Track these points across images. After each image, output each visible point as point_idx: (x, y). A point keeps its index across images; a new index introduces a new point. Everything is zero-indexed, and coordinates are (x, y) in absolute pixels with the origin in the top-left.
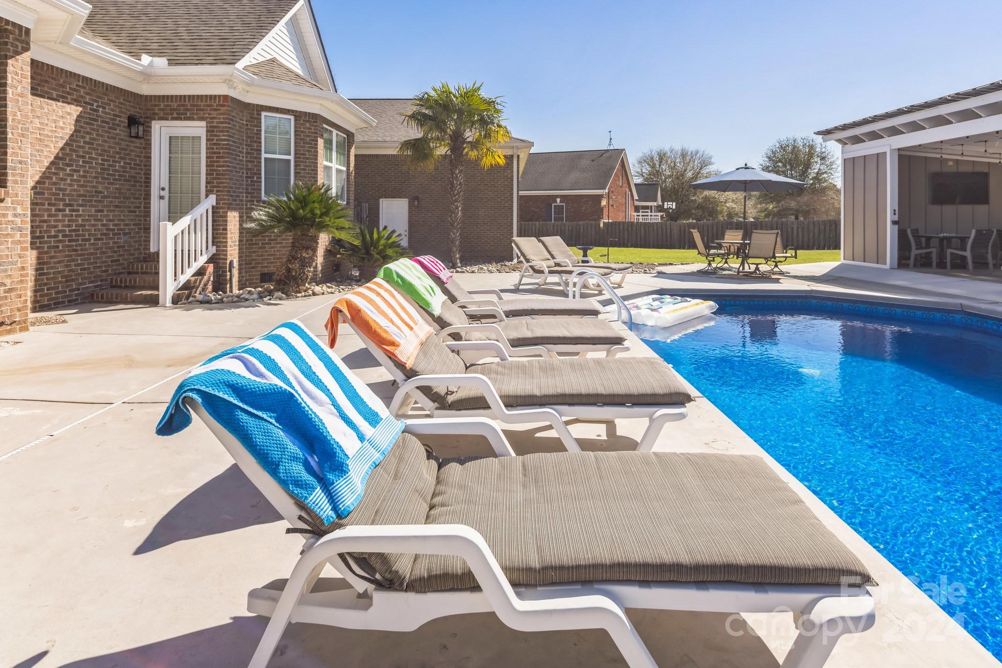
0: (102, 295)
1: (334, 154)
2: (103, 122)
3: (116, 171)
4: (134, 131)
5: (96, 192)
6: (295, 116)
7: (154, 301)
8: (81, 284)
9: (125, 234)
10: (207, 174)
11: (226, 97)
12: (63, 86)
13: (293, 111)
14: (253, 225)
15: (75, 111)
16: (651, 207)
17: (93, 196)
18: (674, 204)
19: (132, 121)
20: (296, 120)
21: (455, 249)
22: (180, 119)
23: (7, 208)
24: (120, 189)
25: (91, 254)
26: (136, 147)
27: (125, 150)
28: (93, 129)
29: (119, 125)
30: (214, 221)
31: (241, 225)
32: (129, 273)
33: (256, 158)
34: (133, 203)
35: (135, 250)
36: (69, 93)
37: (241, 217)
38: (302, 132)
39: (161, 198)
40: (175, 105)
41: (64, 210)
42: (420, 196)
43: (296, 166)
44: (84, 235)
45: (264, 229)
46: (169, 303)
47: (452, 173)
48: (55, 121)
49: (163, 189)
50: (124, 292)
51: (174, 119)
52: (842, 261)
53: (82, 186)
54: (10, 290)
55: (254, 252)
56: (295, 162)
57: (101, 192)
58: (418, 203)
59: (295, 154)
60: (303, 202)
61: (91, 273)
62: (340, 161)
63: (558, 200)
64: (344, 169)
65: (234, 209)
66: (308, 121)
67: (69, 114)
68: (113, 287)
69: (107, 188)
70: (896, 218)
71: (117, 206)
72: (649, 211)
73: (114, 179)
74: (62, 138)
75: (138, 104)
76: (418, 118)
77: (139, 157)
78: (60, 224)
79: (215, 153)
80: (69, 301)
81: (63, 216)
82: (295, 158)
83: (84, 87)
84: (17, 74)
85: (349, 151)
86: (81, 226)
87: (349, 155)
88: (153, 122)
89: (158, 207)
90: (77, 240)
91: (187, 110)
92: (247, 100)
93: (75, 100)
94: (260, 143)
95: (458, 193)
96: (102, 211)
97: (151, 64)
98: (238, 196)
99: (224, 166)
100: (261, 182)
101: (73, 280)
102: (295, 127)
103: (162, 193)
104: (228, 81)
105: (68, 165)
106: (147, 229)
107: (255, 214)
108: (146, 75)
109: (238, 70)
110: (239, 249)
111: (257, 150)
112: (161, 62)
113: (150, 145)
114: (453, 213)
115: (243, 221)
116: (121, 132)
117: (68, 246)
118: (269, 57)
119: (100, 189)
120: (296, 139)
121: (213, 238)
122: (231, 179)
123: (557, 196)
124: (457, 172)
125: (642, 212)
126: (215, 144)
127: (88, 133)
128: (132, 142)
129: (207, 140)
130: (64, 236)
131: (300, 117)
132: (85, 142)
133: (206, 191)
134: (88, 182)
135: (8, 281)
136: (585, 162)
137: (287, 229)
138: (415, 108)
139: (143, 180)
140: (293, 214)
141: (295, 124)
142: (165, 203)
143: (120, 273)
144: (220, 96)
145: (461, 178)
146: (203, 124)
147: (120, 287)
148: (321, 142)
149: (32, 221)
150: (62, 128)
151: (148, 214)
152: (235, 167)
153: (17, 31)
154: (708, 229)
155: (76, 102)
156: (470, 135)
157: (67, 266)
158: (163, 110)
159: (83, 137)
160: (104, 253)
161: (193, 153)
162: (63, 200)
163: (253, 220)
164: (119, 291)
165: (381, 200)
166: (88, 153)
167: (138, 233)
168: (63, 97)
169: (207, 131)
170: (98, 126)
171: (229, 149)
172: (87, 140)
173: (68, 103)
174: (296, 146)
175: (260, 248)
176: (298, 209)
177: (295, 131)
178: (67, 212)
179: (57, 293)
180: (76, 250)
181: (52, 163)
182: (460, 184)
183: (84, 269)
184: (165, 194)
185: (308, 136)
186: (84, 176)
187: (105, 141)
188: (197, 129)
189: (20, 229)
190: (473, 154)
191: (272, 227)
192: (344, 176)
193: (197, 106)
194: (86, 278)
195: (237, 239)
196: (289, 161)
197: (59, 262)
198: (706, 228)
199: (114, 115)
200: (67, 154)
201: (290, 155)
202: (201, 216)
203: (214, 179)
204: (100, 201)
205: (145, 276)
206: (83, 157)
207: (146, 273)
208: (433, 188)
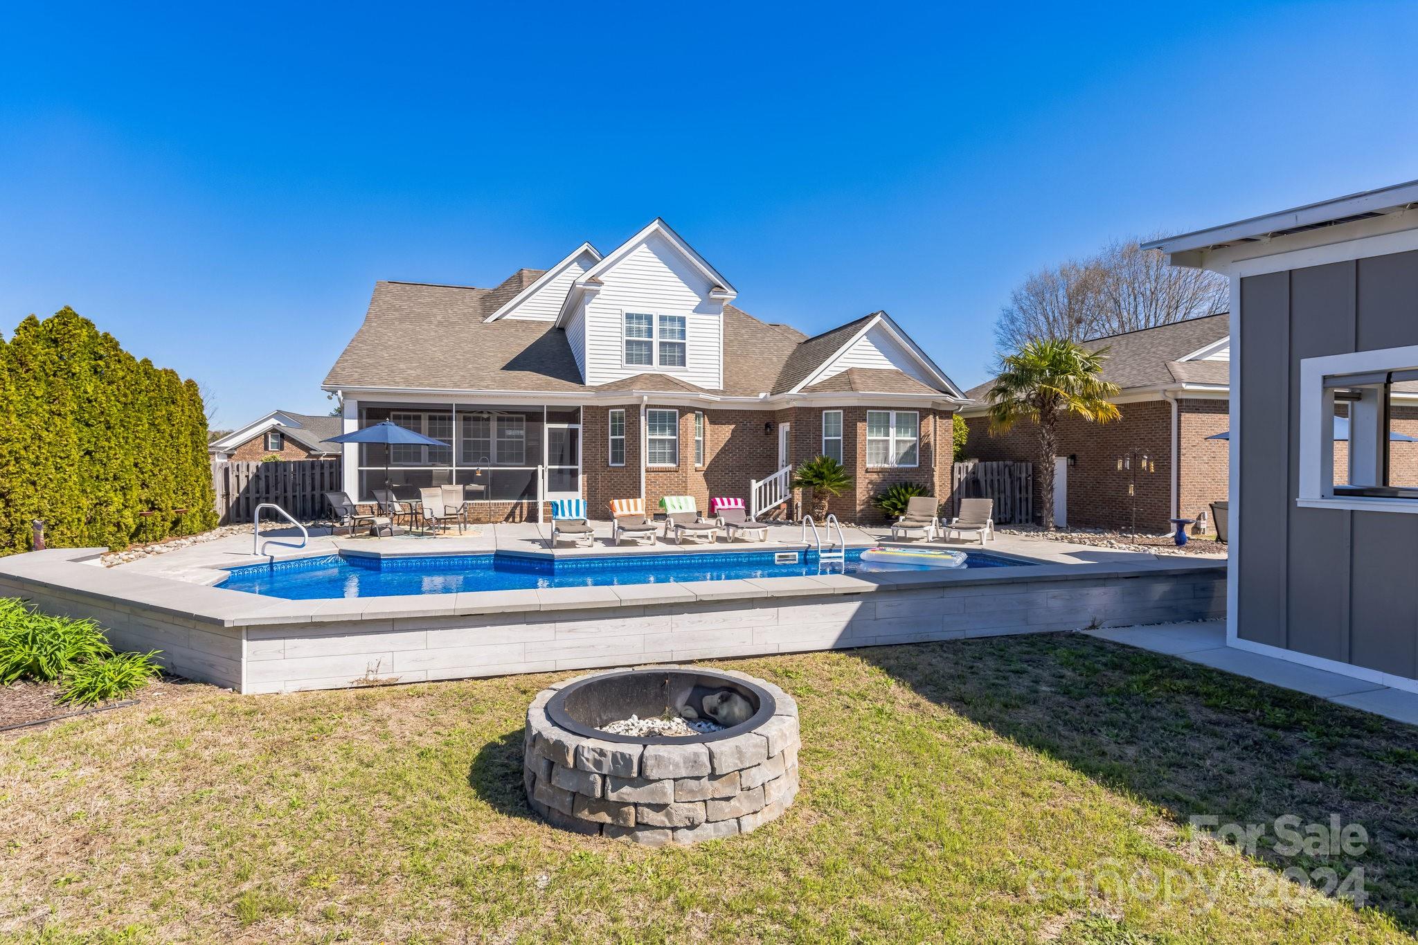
1: (892, 430)
2: (748, 429)
3: (758, 453)
4: (768, 430)
6: (844, 410)
11: (794, 408)
13: (842, 407)
15: (733, 427)
17: (744, 467)
19: (767, 426)
23: (679, 474)
24: (760, 462)
26: (770, 439)
27: (764, 441)
29: (758, 429)
30: (791, 480)
33: (818, 440)
34: (769, 469)
38: (848, 419)
43: (844, 443)
48: (724, 434)
49: (784, 461)
53: (737, 462)
56: (843, 440)
57: (748, 464)
58: (1075, 463)
59: (844, 434)
62: (907, 433)
64: (914, 439)
66: (858, 411)
67: (730, 429)
69: (752, 462)
71: (758, 471)
73: (757, 457)
74: (727, 441)
75: (772, 416)
77: (773, 444)
79: (791, 440)
85: (921, 424)
86: (738, 481)
87: (920, 427)
88: (779, 424)
92: (812, 406)
93: (730, 422)
94: (822, 431)
96: (749, 474)
97: (764, 397)
99: (794, 448)
111: (819, 436)
113: (778, 437)
118: (845, 369)
120: (844, 424)
121: (790, 489)
122: (799, 455)
126: (791, 435)
127: (741, 436)
128: (768, 437)
130: (729, 485)
131: (847, 410)
134: (742, 460)
139: (775, 457)
141: (844, 415)
148: (861, 425)
150: (728, 436)
152: (802, 448)
155: (734, 423)
162: (728, 469)
166: (741, 446)
168: (724, 423)
170: (747, 432)
171: (797, 438)
172: (741, 440)
173: (726, 425)
174: (844, 429)
177: (844, 419)
181: (721, 452)
185: (850, 422)
186: (739, 458)
187: (751, 439)
192: (914, 444)
196: (840, 440)
199: (757, 424)
201: (840, 436)
202: (780, 476)
204: (748, 469)
206: (739, 448)
208: (1089, 444)
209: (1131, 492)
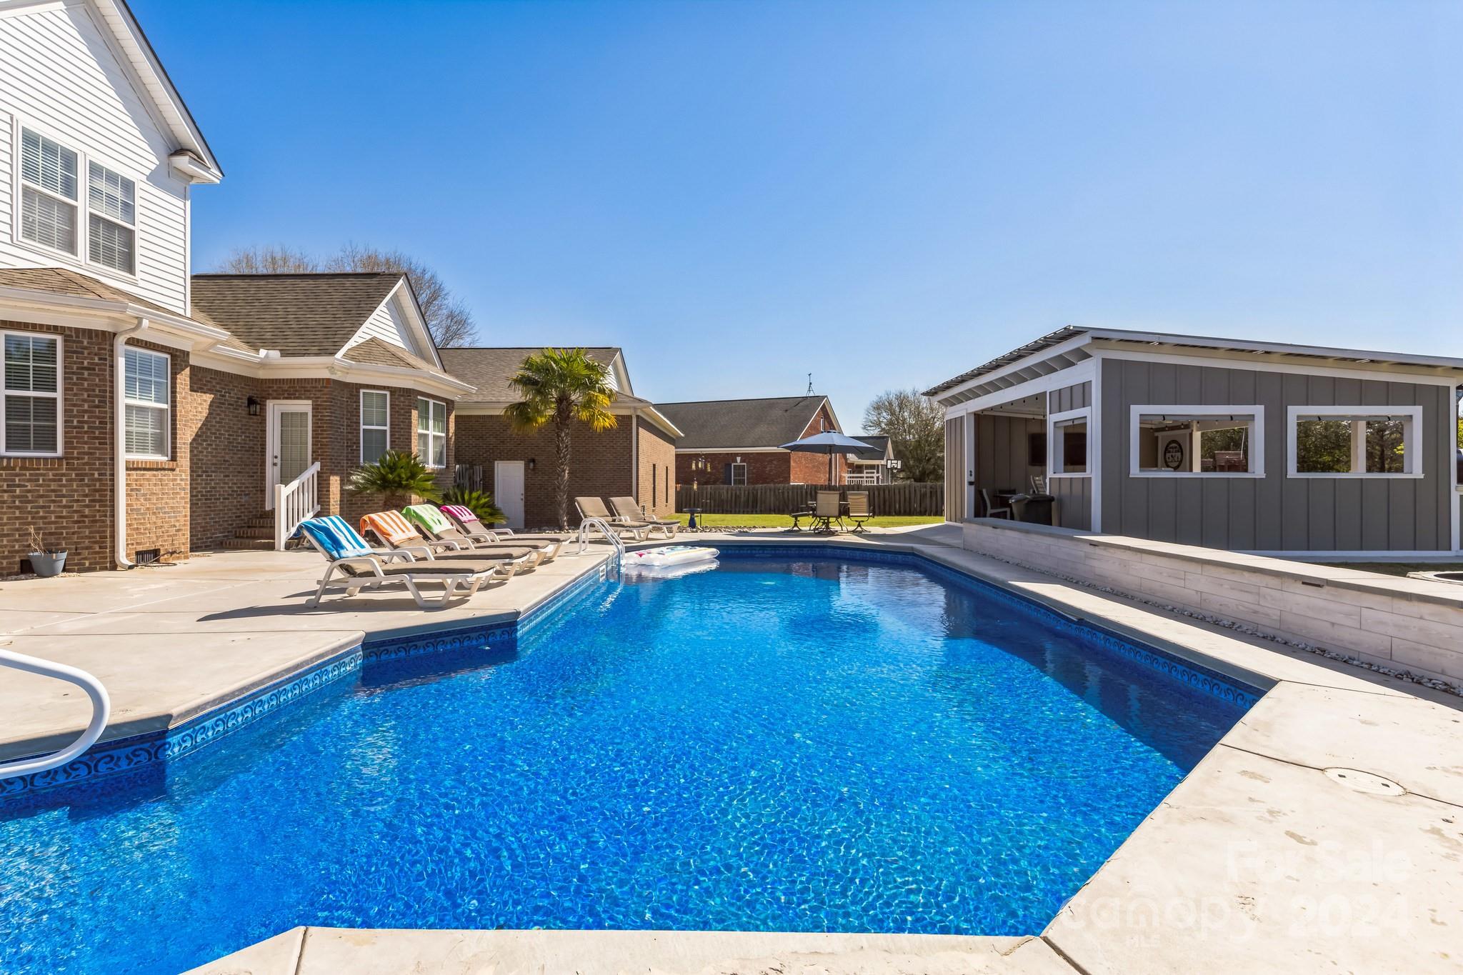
0: (230, 543)
1: (431, 423)
2: (229, 404)
3: (239, 443)
4: (252, 409)
5: (224, 461)
6: (391, 392)
7: (271, 547)
8: (214, 534)
9: (246, 495)
10: (313, 445)
11: (328, 380)
12: (201, 380)
13: (388, 387)
14: (351, 487)
15: (208, 398)
16: (878, 466)
17: (221, 464)
18: (899, 462)
19: (251, 401)
20: (391, 395)
21: (562, 512)
22: (290, 398)
23: (177, 475)
24: (241, 458)
25: (221, 510)
26: (253, 423)
27: (245, 425)
28: (222, 411)
29: (241, 406)
30: (318, 484)
31: (341, 487)
32: (249, 527)
33: (355, 429)
34: (252, 469)
35: (254, 508)
36: (205, 385)
37: (341, 480)
38: (397, 405)
39: (275, 464)
40: (286, 387)
41: (202, 476)
42: (536, 458)
43: (391, 435)
44: (215, 495)
45: (360, 490)
46: (282, 548)
47: (558, 436)
48: (196, 408)
49: (276, 457)
50: (247, 541)
51: (287, 398)
52: (946, 523)
53: (214, 456)
54: (178, 530)
55: (354, 511)
56: (391, 432)
57: (227, 461)
58: (534, 466)
59: (391, 425)
60: (392, 468)
61: (221, 525)
62: (438, 427)
63: (739, 459)
64: (443, 435)
65: (336, 474)
66: (402, 396)
67: (205, 401)
68: (236, 537)
69: (232, 458)
70: (972, 479)
71: (239, 472)
72: (875, 471)
73: (238, 450)
74: (200, 420)
75: (256, 387)
76: (524, 381)
77: (256, 430)
78: (199, 486)
79: (320, 427)
80: (206, 546)
81: (202, 480)
82: (391, 428)
83: (215, 379)
84: (182, 384)
85: (448, 418)
86: (214, 488)
87: (448, 421)
88: (268, 401)
89: (271, 472)
90: (211, 499)
91: (296, 391)
92: (348, 380)
93: (209, 390)
94: (359, 416)
95: (565, 456)
96: (228, 476)
97: (267, 356)
98: (339, 463)
99: (326, 438)
100: (359, 450)
101: (208, 530)
102: (391, 401)
103: (275, 461)
104: (331, 368)
105: (205, 441)
106: (263, 491)
107: (354, 478)
108: (263, 365)
109: (338, 360)
110: (340, 508)
111: (356, 423)
112: (275, 354)
113: (265, 420)
114: (559, 475)
115: (344, 484)
116: (243, 412)
117: (205, 504)
118: (368, 337)
119: (227, 459)
120: (391, 411)
121: (318, 498)
122: (333, 449)
123: (737, 455)
124: (563, 435)
125: (867, 473)
126: (319, 420)
127: (219, 415)
128: (251, 419)
129: (313, 416)
130: (202, 496)
131: (395, 392)
132: (216, 422)
133: (312, 459)
134: (219, 453)
135: (177, 524)
136: (776, 413)
137: (379, 490)
138: (521, 372)
139: (260, 450)
140: (384, 478)
141: (391, 398)
142: (277, 469)
143: (242, 527)
144: (323, 379)
145: (567, 440)
146: (310, 402)
147: (242, 537)
148: (415, 413)
149: (191, 484)
150: (200, 412)
151: (263, 478)
152: (337, 439)
153: (182, 355)
154: (899, 492)
155: (210, 391)
156: (575, 396)
157: (204, 519)
158: (275, 391)
159: (215, 418)
160: (230, 510)
161: (301, 427)
162: (201, 468)
163: (351, 483)
164: (243, 540)
165: (496, 462)
166: (218, 430)
167: (255, 494)
168: (201, 388)
169: (313, 409)
170: (226, 408)
171: (331, 423)
172: (218, 420)
173: (205, 393)
174: (391, 418)
175: (359, 507)
176: (387, 473)
177: (391, 405)
178: (204, 477)
179: (197, 539)
180: (210, 507)
181: (194, 440)
182: (567, 446)
183: (216, 522)
184: (278, 461)
185: (402, 409)
186: (216, 449)
187: (231, 420)
188: (304, 406)
189: (184, 489)
190: (584, 415)
191: (367, 489)
192: (444, 442)
193: (304, 387)
194: (217, 529)
195: (339, 499)
196: (386, 431)
197: (198, 516)
198: (897, 491)
199: (238, 398)
200: (204, 433)
201: (386, 425)
202: (308, 479)
203: (319, 448)
204: (227, 468)
205: (262, 529)
206: (215, 433)
207: (263, 527)
208: (550, 449)
209: (695, 487)
